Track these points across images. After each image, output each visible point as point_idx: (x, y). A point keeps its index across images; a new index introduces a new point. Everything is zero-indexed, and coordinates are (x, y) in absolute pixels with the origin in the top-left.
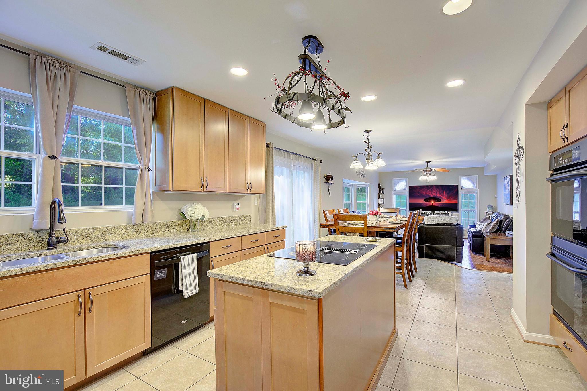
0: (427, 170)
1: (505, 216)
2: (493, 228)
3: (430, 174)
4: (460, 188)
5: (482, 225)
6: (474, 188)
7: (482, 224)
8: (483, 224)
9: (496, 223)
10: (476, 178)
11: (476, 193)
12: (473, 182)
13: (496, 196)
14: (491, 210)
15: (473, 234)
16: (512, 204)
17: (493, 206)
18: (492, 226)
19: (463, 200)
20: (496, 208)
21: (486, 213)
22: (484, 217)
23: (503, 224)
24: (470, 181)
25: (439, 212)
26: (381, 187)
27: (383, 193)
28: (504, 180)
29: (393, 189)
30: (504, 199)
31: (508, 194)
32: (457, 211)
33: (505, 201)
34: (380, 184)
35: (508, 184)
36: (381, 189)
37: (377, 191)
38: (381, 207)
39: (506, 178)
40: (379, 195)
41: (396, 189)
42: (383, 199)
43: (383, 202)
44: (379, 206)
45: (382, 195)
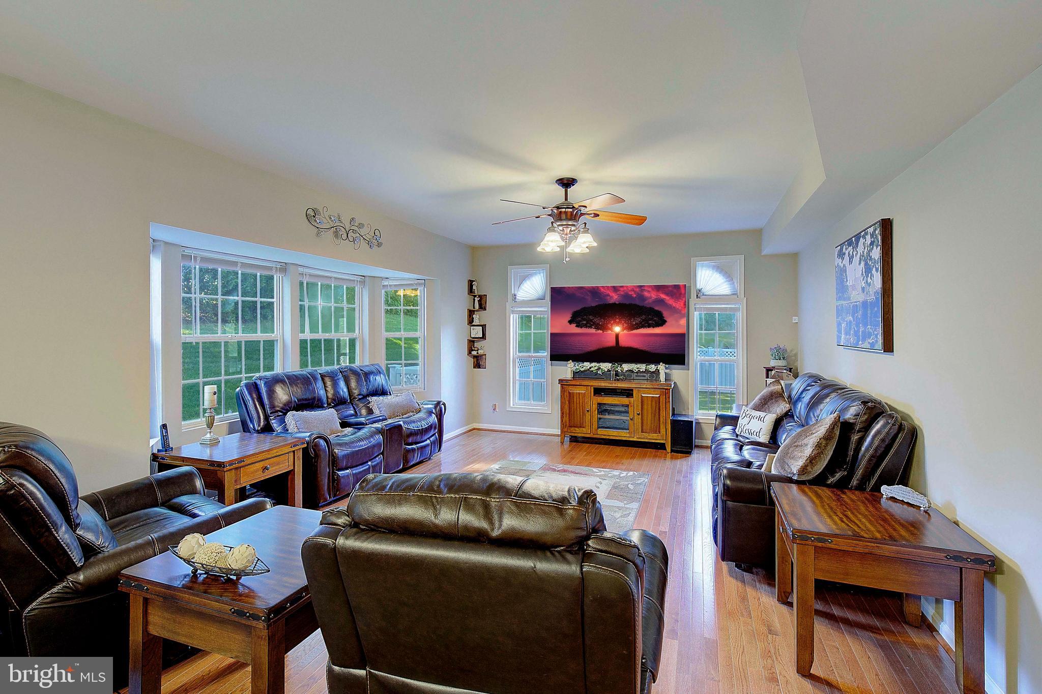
0: (561, 212)
1: (864, 403)
2: (812, 460)
3: (573, 228)
4: (694, 294)
6: (733, 294)
7: (758, 413)
8: (762, 414)
9: (828, 437)
10: (738, 263)
11: (738, 310)
12: (728, 276)
13: (795, 319)
14: (781, 363)
15: (728, 482)
16: (888, 347)
17: (788, 351)
18: (808, 451)
19: (701, 329)
20: (796, 355)
21: (768, 370)
22: (765, 391)
23: (855, 437)
24: (720, 272)
25: (634, 367)
26: (476, 291)
27: (482, 308)
28: (841, 255)
29: (510, 297)
30: (839, 325)
31: (865, 304)
32: (685, 365)
33: (843, 336)
34: (474, 281)
35: (866, 264)
36: (475, 296)
37: (464, 302)
38: (476, 349)
39: (849, 242)
40: (471, 313)
41: (517, 298)
42: (484, 327)
43: (481, 336)
44: (471, 347)
45: (478, 316)
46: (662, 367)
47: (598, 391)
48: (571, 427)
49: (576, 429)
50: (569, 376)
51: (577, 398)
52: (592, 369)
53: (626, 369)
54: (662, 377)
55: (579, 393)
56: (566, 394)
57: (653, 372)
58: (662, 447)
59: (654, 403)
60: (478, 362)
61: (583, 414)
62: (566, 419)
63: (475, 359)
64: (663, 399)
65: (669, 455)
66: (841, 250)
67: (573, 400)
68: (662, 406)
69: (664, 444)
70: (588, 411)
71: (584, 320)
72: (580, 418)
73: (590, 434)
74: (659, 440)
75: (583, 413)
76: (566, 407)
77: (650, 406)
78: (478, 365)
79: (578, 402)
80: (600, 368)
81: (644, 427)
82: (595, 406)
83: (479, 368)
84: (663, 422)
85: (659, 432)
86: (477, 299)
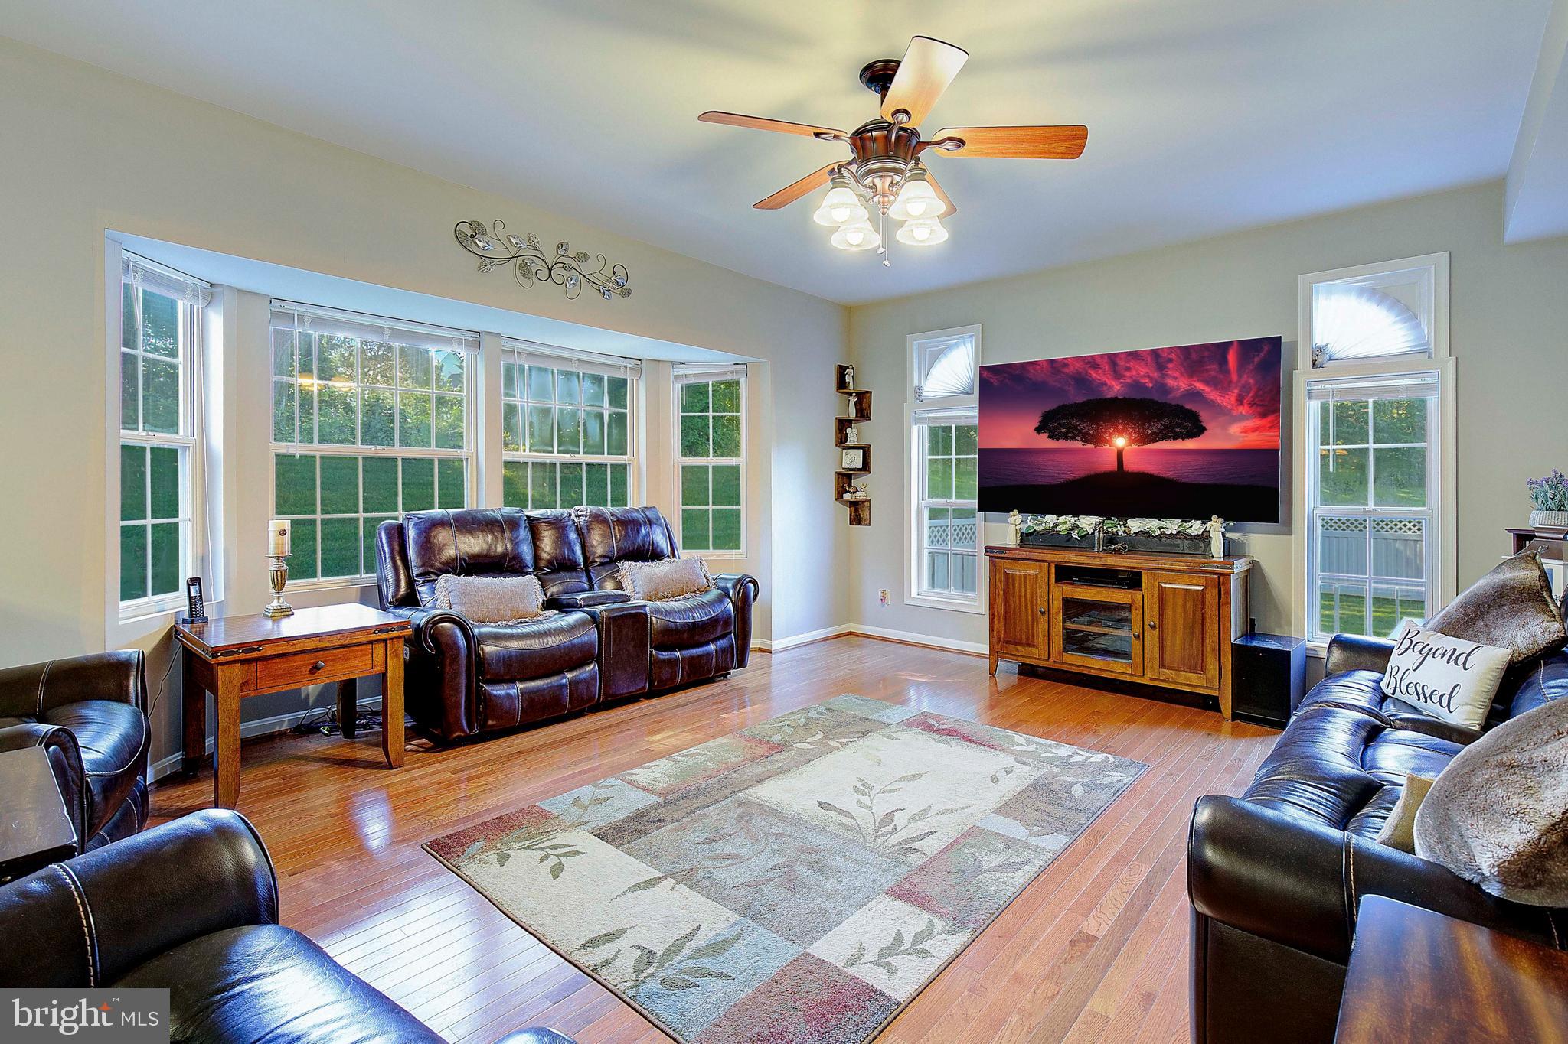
4: (1304, 360)
5: (1453, 657)
6: (1418, 352)
7: (1449, 643)
8: (1463, 646)
11: (1432, 388)
12: (1402, 305)
19: (1326, 440)
21: (1522, 537)
24: (1378, 302)
25: (1152, 525)
26: (851, 384)
27: (862, 416)
29: (910, 394)
32: (1276, 521)
34: (848, 368)
36: (850, 394)
37: (831, 406)
38: (852, 490)
40: (843, 425)
41: (924, 393)
42: (866, 450)
43: (861, 467)
44: (843, 487)
45: (855, 431)
46: (1216, 526)
47: (1065, 574)
48: (1008, 642)
49: (1019, 648)
50: (1011, 540)
51: (1020, 584)
52: (1058, 528)
53: (1134, 530)
54: (1217, 548)
55: (1025, 576)
56: (1000, 576)
57: (1197, 537)
58: (1209, 704)
59: (1190, 604)
60: (858, 513)
61: (1033, 619)
62: (1000, 626)
63: (853, 508)
64: (1211, 597)
65: (1227, 725)
67: (1014, 588)
68: (1211, 612)
69: (1216, 699)
70: (1043, 613)
71: (1062, 426)
72: (1027, 625)
73: (1048, 660)
74: (1203, 687)
75: (1033, 616)
76: (1000, 601)
77: (1180, 610)
78: (856, 520)
79: (1023, 594)
80: (1078, 527)
81: (1167, 656)
82: (1057, 605)
83: (859, 524)
84: (1213, 650)
85: (1203, 670)
86: (853, 400)
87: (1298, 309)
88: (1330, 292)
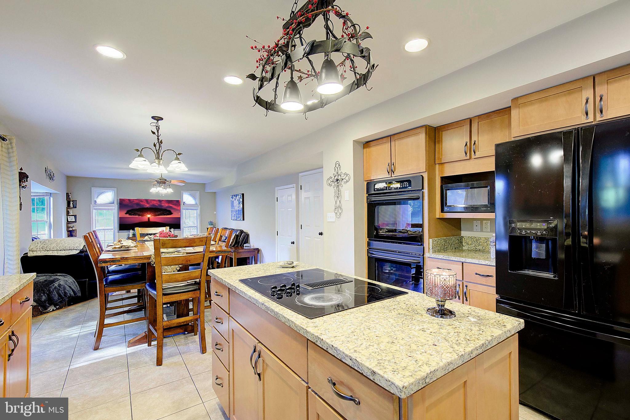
1: (240, 231)
4: (182, 203)
6: (196, 204)
10: (198, 194)
11: (197, 209)
12: (194, 198)
13: (215, 213)
14: (212, 226)
16: (244, 220)
17: (213, 222)
20: (215, 224)
21: (208, 228)
23: (239, 237)
24: (191, 196)
26: (71, 198)
27: (74, 207)
28: (232, 198)
29: (93, 202)
30: (232, 215)
31: (239, 210)
32: (180, 229)
33: (233, 217)
34: (70, 193)
35: (239, 202)
36: (70, 201)
37: (66, 204)
38: (71, 227)
39: (235, 196)
40: (68, 209)
41: (97, 202)
42: (75, 216)
43: (74, 221)
44: (68, 226)
45: (72, 211)
46: (172, 230)
60: (72, 234)
63: (69, 233)
66: (232, 197)
71: (133, 213)
83: (72, 236)
86: (71, 203)
87: (181, 197)
88: (185, 194)
